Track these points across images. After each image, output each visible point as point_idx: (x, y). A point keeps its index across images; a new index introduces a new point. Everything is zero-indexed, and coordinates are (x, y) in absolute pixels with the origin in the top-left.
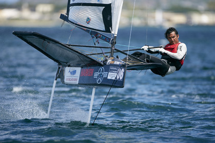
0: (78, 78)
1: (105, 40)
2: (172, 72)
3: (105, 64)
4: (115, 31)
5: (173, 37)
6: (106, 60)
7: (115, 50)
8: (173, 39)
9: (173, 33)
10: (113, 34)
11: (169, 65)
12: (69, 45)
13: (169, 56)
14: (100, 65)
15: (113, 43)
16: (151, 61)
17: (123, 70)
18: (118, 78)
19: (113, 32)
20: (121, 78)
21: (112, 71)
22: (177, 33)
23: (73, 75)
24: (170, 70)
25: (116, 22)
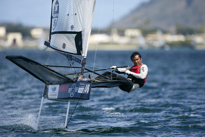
0: (57, 94)
1: (77, 61)
2: (135, 89)
3: (76, 81)
4: (85, 54)
5: (137, 60)
6: (77, 78)
7: (85, 69)
8: (136, 61)
9: (137, 56)
10: (83, 57)
11: (133, 83)
12: (47, 66)
13: (134, 76)
14: (72, 82)
15: (83, 64)
16: (118, 79)
17: (89, 85)
18: (85, 92)
19: (83, 55)
20: (87, 92)
21: (81, 86)
22: (140, 57)
23: (54, 91)
24: (134, 87)
25: (86, 46)
